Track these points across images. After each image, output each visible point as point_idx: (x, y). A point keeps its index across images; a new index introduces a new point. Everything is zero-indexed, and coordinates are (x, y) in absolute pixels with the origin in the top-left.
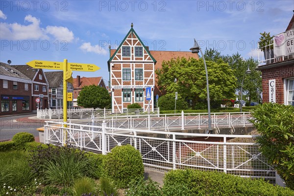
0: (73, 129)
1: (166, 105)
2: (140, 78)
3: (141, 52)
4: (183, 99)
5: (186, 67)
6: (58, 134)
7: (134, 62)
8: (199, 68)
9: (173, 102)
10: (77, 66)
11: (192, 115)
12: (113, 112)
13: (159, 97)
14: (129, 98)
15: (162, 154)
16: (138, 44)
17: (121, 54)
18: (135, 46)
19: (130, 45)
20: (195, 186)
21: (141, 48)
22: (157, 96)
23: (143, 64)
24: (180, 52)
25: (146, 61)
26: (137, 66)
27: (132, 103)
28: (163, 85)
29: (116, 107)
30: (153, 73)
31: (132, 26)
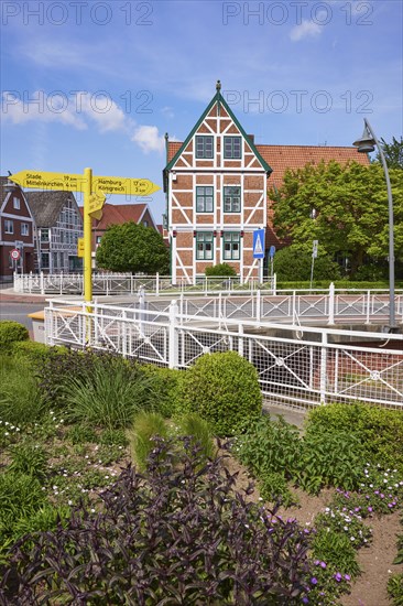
0: (102, 316)
1: (290, 269)
2: (234, 207)
3: (239, 148)
4: (329, 258)
5: (341, 184)
6: (74, 326)
7: (223, 172)
8: (371, 186)
9: (307, 264)
10: (111, 182)
11: (348, 293)
12: (174, 283)
13: (277, 250)
14: (209, 253)
15: (297, 372)
16: (232, 130)
17: (193, 153)
18: (224, 134)
19: (213, 133)
20: (373, 438)
21: (238, 140)
22: (273, 248)
23: (242, 175)
24: (325, 149)
25: (248, 168)
26: (227, 180)
27: (215, 264)
28: (284, 224)
29: (179, 272)
30: (265, 196)
31: (218, 88)
